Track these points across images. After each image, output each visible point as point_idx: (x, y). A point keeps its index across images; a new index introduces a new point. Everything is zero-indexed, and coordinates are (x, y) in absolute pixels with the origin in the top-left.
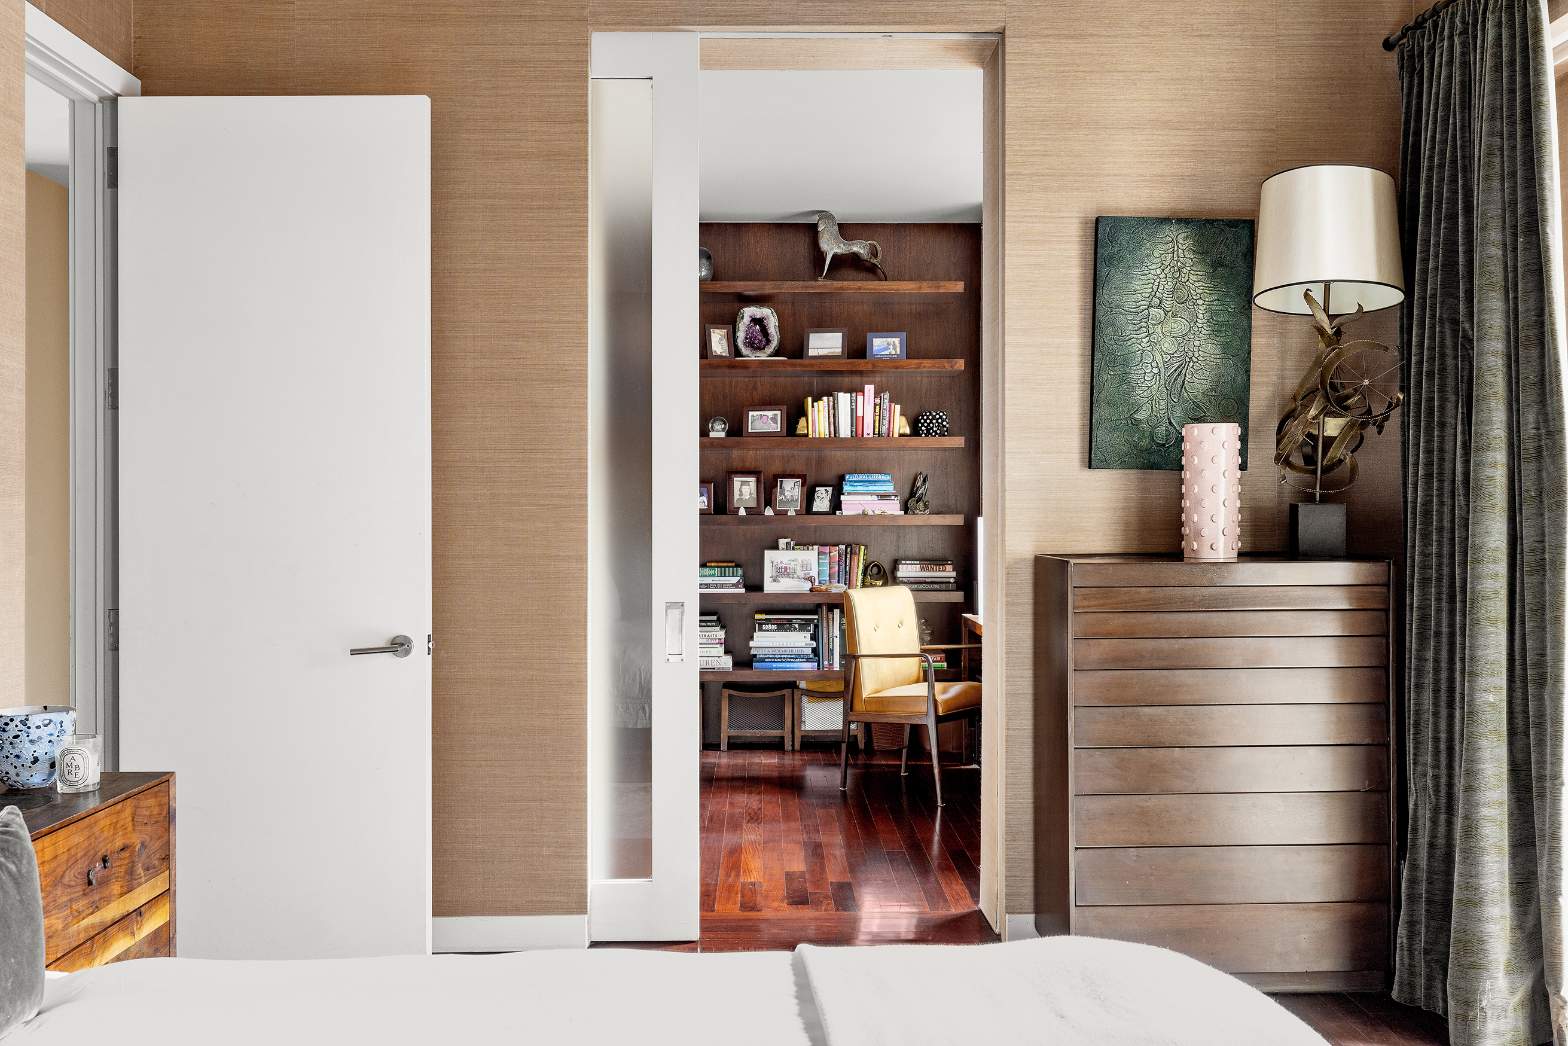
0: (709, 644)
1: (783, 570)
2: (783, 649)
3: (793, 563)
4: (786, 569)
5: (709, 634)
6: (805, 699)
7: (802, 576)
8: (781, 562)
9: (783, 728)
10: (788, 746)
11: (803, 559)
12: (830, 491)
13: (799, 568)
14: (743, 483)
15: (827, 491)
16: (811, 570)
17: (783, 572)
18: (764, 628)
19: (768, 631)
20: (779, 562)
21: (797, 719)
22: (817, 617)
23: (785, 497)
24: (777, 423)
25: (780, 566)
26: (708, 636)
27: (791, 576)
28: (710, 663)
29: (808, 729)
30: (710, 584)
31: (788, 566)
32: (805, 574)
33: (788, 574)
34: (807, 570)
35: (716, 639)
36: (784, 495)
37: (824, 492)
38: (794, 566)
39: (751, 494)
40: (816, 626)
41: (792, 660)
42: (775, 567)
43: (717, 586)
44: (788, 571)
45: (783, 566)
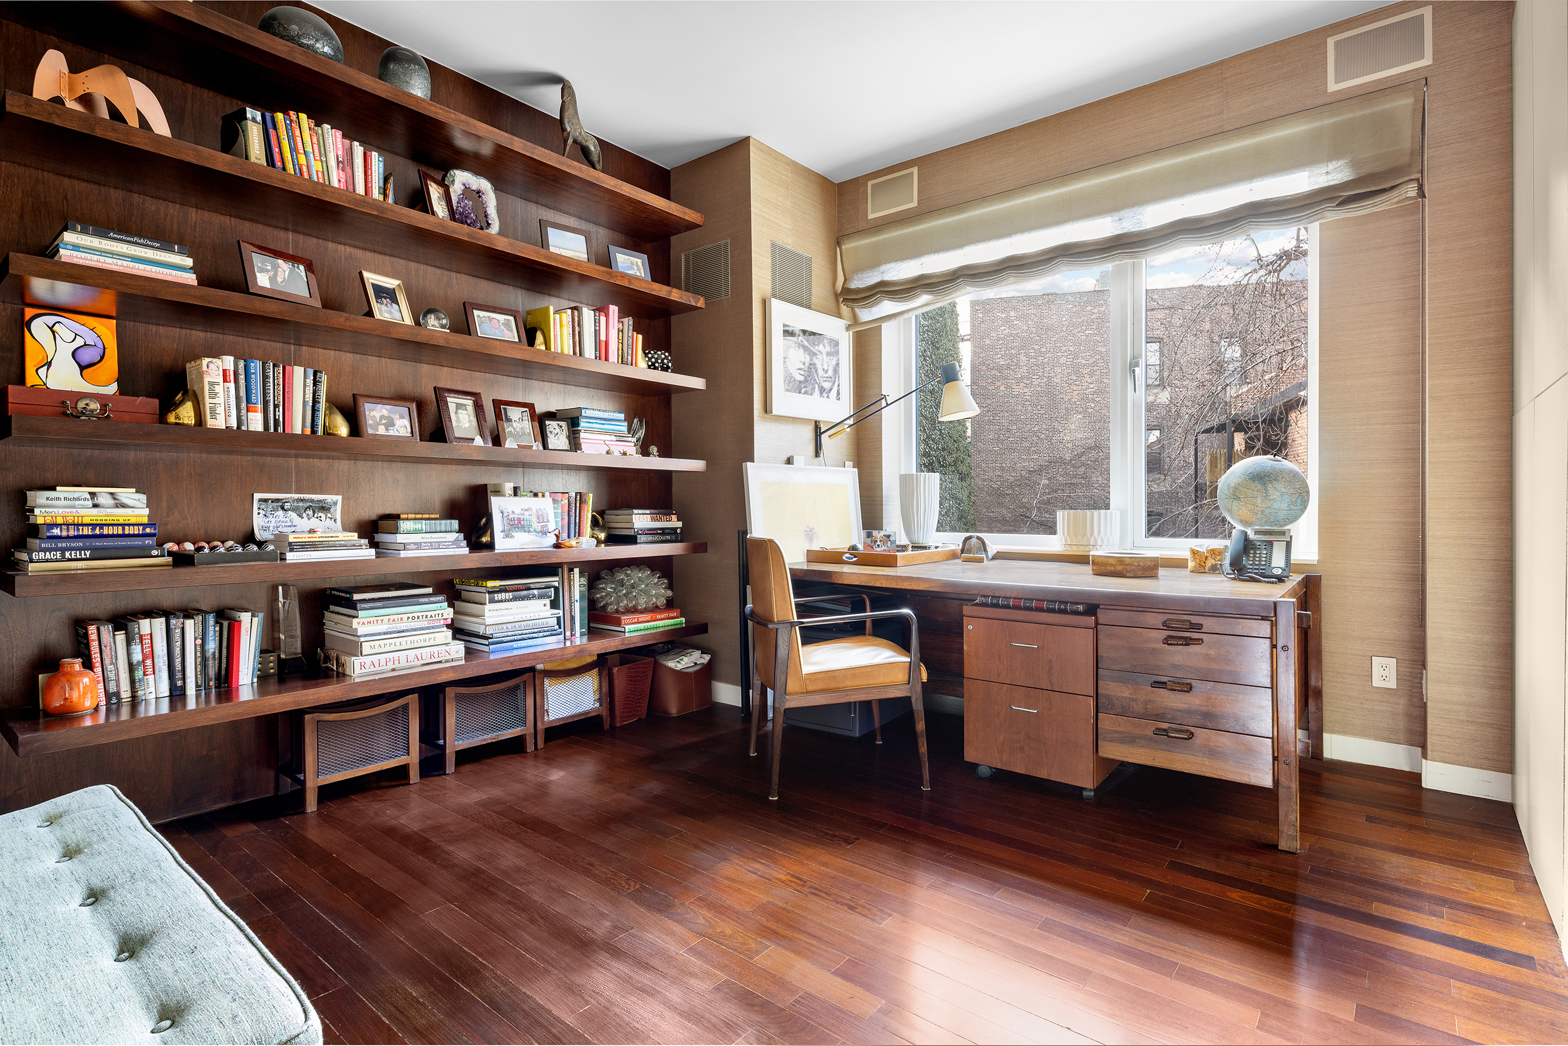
0: (433, 628)
1: (516, 522)
2: (525, 623)
3: (526, 513)
4: (519, 520)
5: (433, 613)
6: (547, 682)
7: (539, 530)
8: (513, 512)
9: (524, 722)
10: (530, 748)
11: (538, 508)
12: (564, 426)
13: (534, 519)
14: (459, 406)
15: (561, 427)
16: (548, 521)
17: (516, 525)
18: (496, 599)
19: (501, 601)
20: (511, 512)
21: (539, 709)
22: (557, 579)
23: (514, 429)
24: (512, 331)
25: (511, 516)
26: (431, 616)
27: (526, 529)
28: (436, 655)
29: (552, 718)
30: (421, 543)
31: (522, 517)
32: (542, 527)
33: (523, 527)
34: (543, 522)
35: (440, 620)
36: (512, 427)
37: (556, 427)
38: (528, 517)
39: (470, 421)
40: (556, 589)
41: (534, 635)
42: (505, 519)
43: (432, 545)
44: (522, 523)
45: (516, 516)
